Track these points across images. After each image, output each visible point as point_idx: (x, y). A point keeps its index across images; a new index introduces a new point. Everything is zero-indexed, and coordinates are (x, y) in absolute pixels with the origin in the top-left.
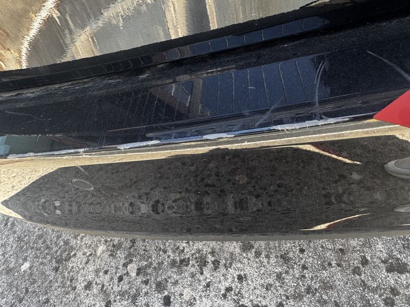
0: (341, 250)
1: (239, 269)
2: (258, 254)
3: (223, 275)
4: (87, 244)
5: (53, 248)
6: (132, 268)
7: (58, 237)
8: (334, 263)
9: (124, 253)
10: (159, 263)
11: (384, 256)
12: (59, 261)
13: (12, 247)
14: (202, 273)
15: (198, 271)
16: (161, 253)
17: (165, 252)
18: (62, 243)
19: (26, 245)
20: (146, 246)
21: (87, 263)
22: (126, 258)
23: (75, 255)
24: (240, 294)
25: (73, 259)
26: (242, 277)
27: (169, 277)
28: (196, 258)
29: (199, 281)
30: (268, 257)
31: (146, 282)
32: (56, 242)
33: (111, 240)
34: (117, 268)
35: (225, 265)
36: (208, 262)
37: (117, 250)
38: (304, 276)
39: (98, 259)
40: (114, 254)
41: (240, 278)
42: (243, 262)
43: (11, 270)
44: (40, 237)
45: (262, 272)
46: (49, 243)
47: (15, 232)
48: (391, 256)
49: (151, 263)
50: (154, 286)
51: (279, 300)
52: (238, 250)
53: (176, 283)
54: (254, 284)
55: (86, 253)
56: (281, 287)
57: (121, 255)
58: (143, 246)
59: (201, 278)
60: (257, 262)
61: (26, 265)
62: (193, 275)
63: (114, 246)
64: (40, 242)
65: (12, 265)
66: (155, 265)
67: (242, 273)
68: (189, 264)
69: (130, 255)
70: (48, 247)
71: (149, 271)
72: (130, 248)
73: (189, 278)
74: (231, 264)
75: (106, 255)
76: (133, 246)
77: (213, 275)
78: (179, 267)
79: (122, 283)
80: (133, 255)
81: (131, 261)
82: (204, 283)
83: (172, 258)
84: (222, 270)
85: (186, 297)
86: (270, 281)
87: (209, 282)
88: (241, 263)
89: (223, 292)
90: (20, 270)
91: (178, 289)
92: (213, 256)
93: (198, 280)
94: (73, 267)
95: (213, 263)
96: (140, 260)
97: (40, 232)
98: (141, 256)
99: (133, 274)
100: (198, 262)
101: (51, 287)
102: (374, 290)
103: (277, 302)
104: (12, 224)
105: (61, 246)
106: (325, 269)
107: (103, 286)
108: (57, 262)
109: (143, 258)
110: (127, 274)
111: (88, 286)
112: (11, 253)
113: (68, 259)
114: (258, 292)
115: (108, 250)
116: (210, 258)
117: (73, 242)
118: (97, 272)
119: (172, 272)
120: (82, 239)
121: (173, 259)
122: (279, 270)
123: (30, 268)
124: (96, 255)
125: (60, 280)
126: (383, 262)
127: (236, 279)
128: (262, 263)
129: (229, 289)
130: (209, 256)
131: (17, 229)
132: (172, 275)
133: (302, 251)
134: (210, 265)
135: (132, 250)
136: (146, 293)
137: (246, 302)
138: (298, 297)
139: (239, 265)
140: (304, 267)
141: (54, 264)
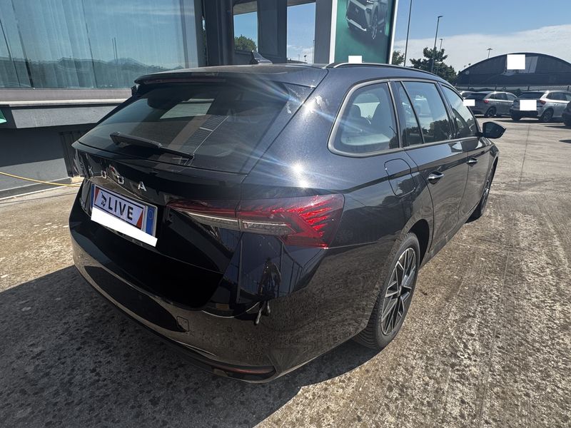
2: (126, 361)
3: (106, 357)
4: (86, 309)
5: (75, 300)
6: (86, 330)
7: (81, 298)
8: (140, 384)
9: (91, 323)
10: (95, 336)
12: (69, 307)
13: (64, 288)
15: (101, 349)
16: (101, 333)
17: (103, 334)
19: (69, 291)
21: (76, 315)
22: (89, 325)
23: (77, 309)
24: (101, 366)
25: (74, 310)
27: (91, 343)
28: (108, 344)
29: (97, 352)
30: (127, 364)
31: (82, 338)
32: (78, 299)
33: (94, 314)
34: (82, 325)
35: (111, 354)
37: (91, 320)
38: (125, 379)
39: (81, 317)
40: (88, 320)
41: (109, 362)
42: (118, 359)
43: (53, 296)
44: (77, 292)
45: (117, 366)
49: (93, 333)
50: (83, 341)
52: (123, 354)
53: (90, 346)
54: (109, 367)
55: (81, 312)
57: (89, 322)
58: (100, 326)
59: (99, 352)
60: (121, 362)
61: (59, 299)
62: (98, 348)
63: (92, 317)
66: (93, 335)
67: (112, 361)
68: (103, 344)
69: (92, 325)
71: (89, 335)
72: (95, 323)
73: (95, 348)
74: (113, 356)
75: (85, 318)
76: (97, 323)
77: (103, 354)
78: (98, 342)
79: (76, 331)
81: (89, 327)
82: (97, 354)
84: (108, 355)
86: (115, 371)
87: (99, 355)
89: (97, 361)
90: (55, 299)
91: (86, 348)
94: (70, 313)
96: (92, 329)
99: (83, 332)
100: (106, 346)
101: (56, 313)
105: (78, 302)
106: (135, 383)
107: (70, 327)
109: (94, 329)
110: (82, 330)
111: (66, 323)
113: (73, 308)
114: (106, 370)
115: (88, 317)
116: (111, 349)
117: (83, 304)
118: (75, 321)
122: (123, 370)
123: (59, 301)
124: (83, 315)
127: (107, 361)
128: (122, 364)
129: (100, 362)
132: (93, 343)
133: (139, 372)
134: (108, 350)
136: (77, 341)
137: (98, 370)
138: (113, 382)
139: (115, 358)
140: (130, 377)
141: (67, 307)
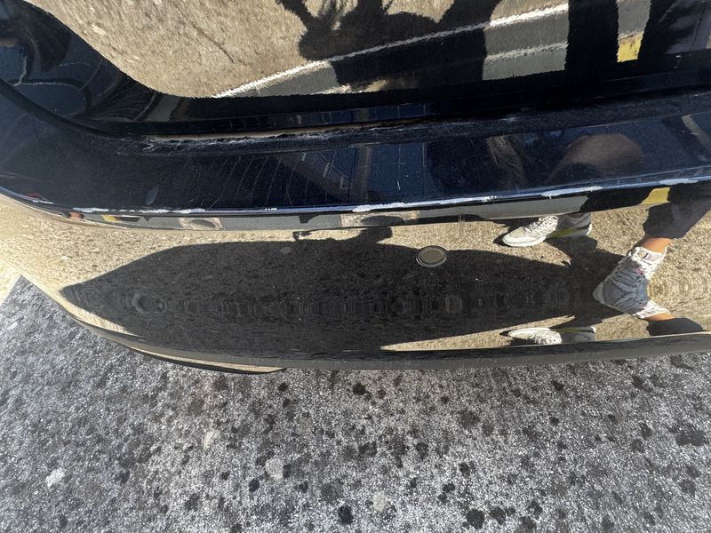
0: (610, 416)
1: (460, 455)
2: (488, 430)
3: (436, 466)
4: (181, 430)
5: (112, 440)
6: (275, 467)
7: (121, 421)
8: (603, 436)
9: (256, 442)
10: (322, 454)
11: (671, 422)
12: (127, 463)
13: (21, 443)
14: (400, 466)
15: (393, 463)
16: (324, 437)
17: (331, 435)
18: (129, 431)
19: (53, 437)
20: (295, 427)
21: (184, 463)
22: (260, 450)
23: (159, 450)
24: (469, 493)
25: (155, 457)
26: (468, 467)
27: (345, 477)
28: (387, 442)
29: (398, 478)
30: (503, 433)
31: (304, 488)
32: (117, 430)
33: (228, 421)
34: (245, 468)
35: (437, 450)
36: (408, 448)
37: (241, 437)
38: (562, 459)
39: (207, 454)
40: (237, 444)
41: (464, 469)
42: (466, 443)
43: (23, 486)
44: (81, 422)
45: (497, 457)
46: (102, 432)
47: (25, 416)
48: (681, 422)
49: (308, 456)
50: (318, 493)
51: (531, 498)
52: (454, 426)
53: (357, 485)
54: (488, 475)
55: (181, 445)
56: (530, 477)
57: (251, 445)
58: (289, 428)
59: (401, 474)
60: (488, 443)
61: (57, 476)
62: (385, 470)
63: (234, 430)
64: (83, 431)
65: (25, 477)
66: (315, 457)
67: (466, 460)
68: (376, 452)
69: (267, 444)
70: (100, 440)
71: (307, 468)
72: (266, 432)
73: (379, 476)
74: (446, 448)
75: (221, 448)
76: (271, 428)
77: (419, 467)
78: (359, 458)
79: (258, 492)
80: (273, 443)
81: (271, 454)
82: (405, 481)
83: (344, 444)
84: (435, 459)
85: (379, 506)
86: (513, 469)
87: (415, 479)
88: (463, 445)
89: (439, 493)
90: (45, 485)
91: (362, 494)
92: (415, 437)
93: (395, 477)
94: (156, 472)
95: (418, 447)
96: (288, 452)
97: (81, 414)
98: (287, 444)
99: (278, 476)
100: (390, 448)
101: (116, 510)
102: (666, 472)
103: (528, 501)
104: (17, 401)
105: (129, 436)
106: (592, 446)
107: (222, 500)
108: (124, 464)
109: (291, 447)
110: (267, 475)
111: (193, 503)
112: (20, 454)
113: (145, 457)
114: (496, 488)
115: (224, 438)
116: (411, 441)
117: (152, 428)
118: (207, 477)
119: (349, 467)
120: (170, 420)
121: (348, 447)
122: (523, 452)
123: (66, 479)
124: (200, 447)
125: (132, 496)
126: (671, 431)
127: (458, 471)
128: (495, 443)
129: (448, 488)
130: (409, 437)
131: (29, 410)
132: (349, 472)
133: (554, 421)
134: (413, 453)
135: (270, 435)
136: (306, 506)
137: (479, 505)
138: (558, 491)
139: (460, 449)
140: (561, 446)
141: (118, 470)
